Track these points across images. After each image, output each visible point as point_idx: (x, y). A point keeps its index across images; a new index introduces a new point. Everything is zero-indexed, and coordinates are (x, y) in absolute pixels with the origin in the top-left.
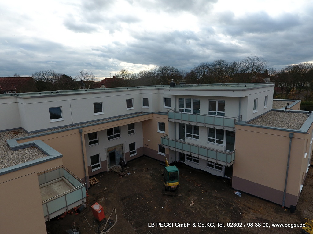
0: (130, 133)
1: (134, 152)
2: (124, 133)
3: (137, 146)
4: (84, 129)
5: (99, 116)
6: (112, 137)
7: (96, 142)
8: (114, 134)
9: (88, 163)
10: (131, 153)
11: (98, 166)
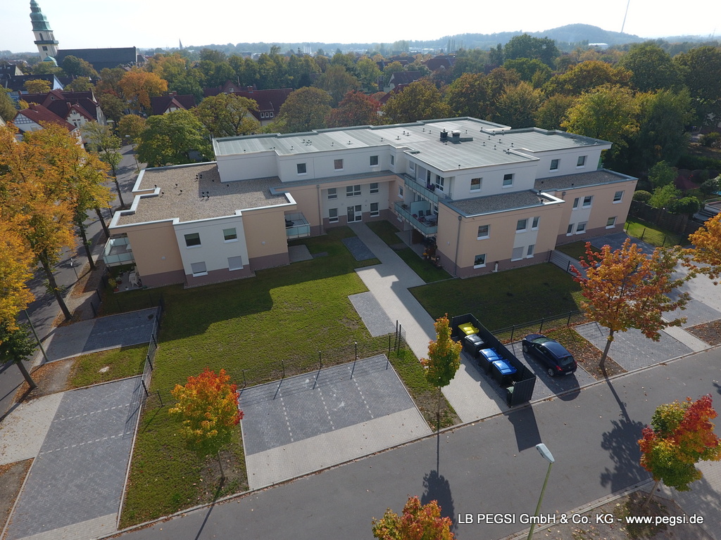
0: (372, 192)
1: (377, 213)
2: (366, 192)
3: (380, 208)
4: (321, 185)
5: (339, 172)
6: (352, 194)
7: (336, 196)
8: (354, 192)
9: (327, 215)
10: (372, 214)
11: (336, 219)
